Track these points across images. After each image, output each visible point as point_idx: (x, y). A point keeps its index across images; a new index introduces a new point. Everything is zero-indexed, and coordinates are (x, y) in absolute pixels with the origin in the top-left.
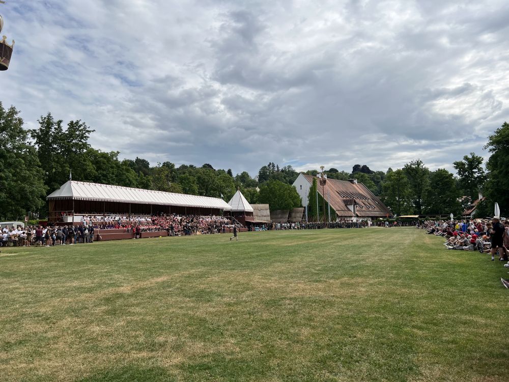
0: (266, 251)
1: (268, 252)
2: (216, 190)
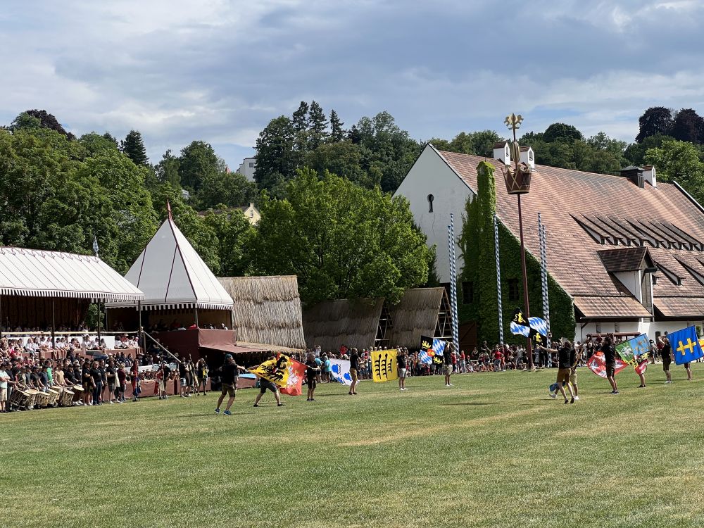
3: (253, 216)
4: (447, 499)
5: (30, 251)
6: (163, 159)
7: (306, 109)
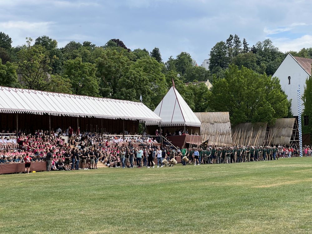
0: (225, 198)
1: (228, 199)
2: (132, 87)
3: (209, 85)
4: (306, 212)
5: (114, 100)
6: (169, 60)
7: (232, 38)
